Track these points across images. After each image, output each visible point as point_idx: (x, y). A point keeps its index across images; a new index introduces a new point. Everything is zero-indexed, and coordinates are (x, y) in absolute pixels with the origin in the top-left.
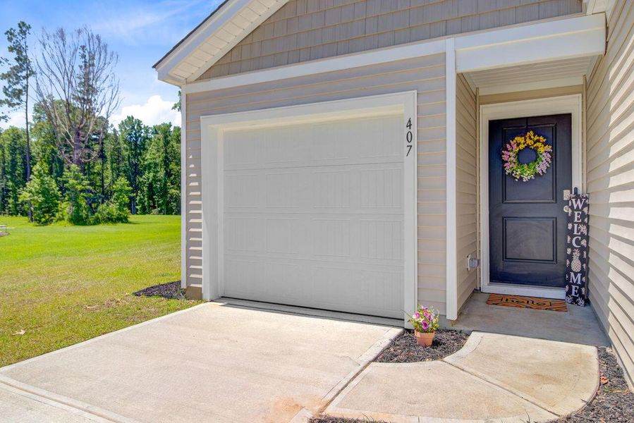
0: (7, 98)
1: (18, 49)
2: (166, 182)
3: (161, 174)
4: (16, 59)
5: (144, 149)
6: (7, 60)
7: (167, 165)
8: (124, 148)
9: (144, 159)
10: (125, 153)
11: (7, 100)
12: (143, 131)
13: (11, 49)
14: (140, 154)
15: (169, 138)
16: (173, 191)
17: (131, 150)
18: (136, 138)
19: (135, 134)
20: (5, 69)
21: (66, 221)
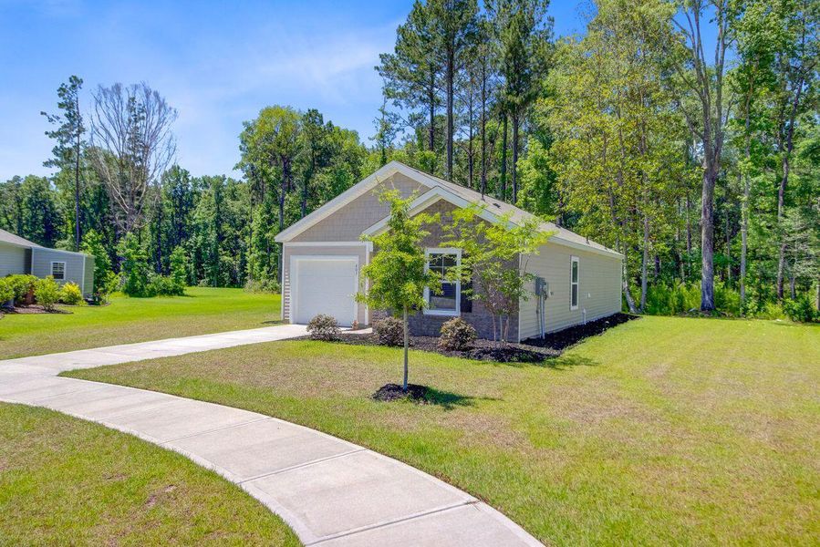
0: (56, 158)
1: (69, 106)
2: (217, 248)
3: (213, 237)
4: (66, 115)
5: (192, 206)
6: (58, 118)
7: (218, 226)
8: (167, 205)
9: (190, 218)
10: (167, 210)
11: (56, 160)
12: (190, 183)
13: (61, 105)
14: (186, 212)
15: (223, 194)
16: (226, 258)
17: (176, 206)
18: (183, 192)
19: (181, 187)
20: (56, 127)
21: (120, 293)
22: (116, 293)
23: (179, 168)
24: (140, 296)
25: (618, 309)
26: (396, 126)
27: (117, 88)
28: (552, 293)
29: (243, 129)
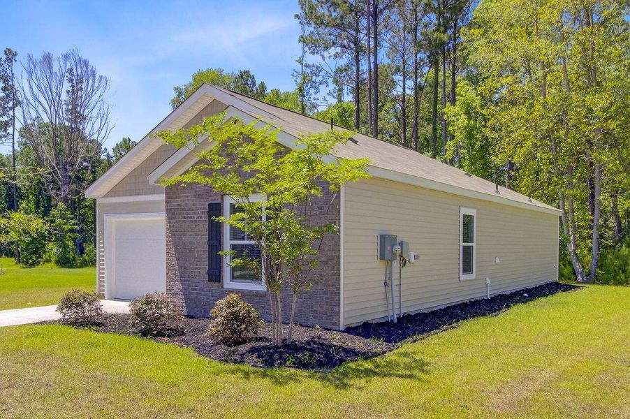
1: (5, 79)
21: (52, 264)
22: (49, 265)
23: (129, 140)
24: (72, 266)
25: (555, 278)
26: (318, 79)
27: (48, 60)
28: (416, 257)
29: (174, 95)
